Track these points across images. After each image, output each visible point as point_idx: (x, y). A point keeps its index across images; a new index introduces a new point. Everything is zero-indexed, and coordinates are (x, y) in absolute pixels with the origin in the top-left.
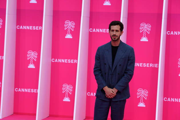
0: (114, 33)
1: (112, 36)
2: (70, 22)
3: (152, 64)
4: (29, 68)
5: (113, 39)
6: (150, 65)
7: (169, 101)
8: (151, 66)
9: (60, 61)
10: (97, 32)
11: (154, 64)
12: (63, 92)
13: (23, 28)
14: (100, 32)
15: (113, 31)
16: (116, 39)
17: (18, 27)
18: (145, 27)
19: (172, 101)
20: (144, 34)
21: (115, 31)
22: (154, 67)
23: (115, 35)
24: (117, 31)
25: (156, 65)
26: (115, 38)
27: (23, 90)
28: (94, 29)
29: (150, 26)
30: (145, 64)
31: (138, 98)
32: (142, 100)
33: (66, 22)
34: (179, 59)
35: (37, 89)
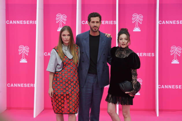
0: (95, 24)
1: (93, 27)
4: (21, 63)
5: (94, 30)
6: (143, 54)
7: (163, 88)
10: (14, 23)
15: (93, 22)
16: (97, 30)
19: (165, 88)
20: (137, 24)
21: (95, 23)
23: (96, 26)
24: (97, 22)
26: (95, 29)
27: (15, 85)
29: (142, 16)
33: (57, 15)
34: (172, 48)
35: (30, 84)
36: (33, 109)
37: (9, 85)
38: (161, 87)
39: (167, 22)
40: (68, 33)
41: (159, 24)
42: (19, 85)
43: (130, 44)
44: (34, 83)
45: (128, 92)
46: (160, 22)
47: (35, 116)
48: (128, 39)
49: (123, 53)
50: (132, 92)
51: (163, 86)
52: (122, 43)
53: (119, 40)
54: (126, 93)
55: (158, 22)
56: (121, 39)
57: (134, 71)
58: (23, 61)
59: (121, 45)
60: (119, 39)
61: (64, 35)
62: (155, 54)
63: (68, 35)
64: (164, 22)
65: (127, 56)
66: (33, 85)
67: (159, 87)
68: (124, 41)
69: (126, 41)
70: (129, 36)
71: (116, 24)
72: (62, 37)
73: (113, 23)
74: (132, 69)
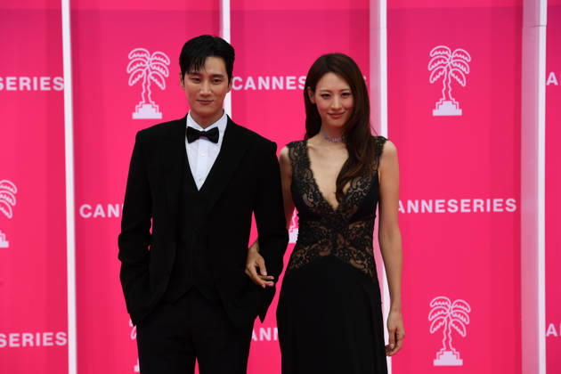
2: (151, 53)
3: (482, 202)
8: (479, 209)
11: (488, 201)
14: (274, 87)
18: (450, 63)
22: (488, 210)
25: (495, 205)
28: (250, 79)
29: (466, 55)
30: (456, 202)
31: (432, 332)
32: (448, 339)
62: (518, 203)
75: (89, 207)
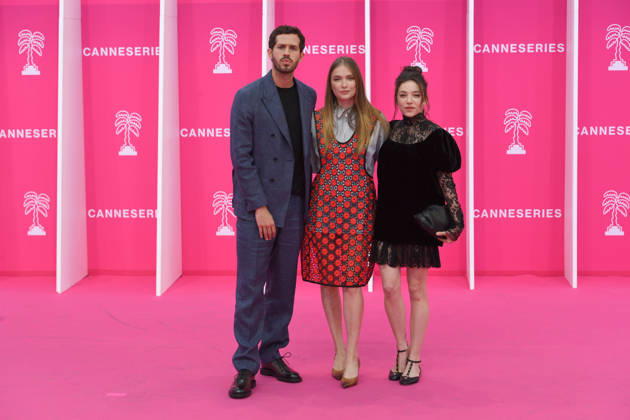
2: (225, 31)
5: (283, 67)
7: (485, 217)
9: (202, 133)
12: (215, 214)
13: (99, 52)
17: (87, 52)
19: (491, 216)
20: (418, 53)
21: (287, 48)
23: (287, 57)
24: (292, 47)
27: (109, 213)
29: (430, 32)
33: (213, 32)
34: (508, 113)
35: (146, 209)
36: (154, 274)
37: (92, 213)
38: (480, 214)
39: (495, 48)
40: (349, 73)
41: (475, 54)
42: (117, 213)
43: (428, 107)
44: (154, 207)
45: (443, 233)
46: (477, 48)
47: (159, 293)
48: (423, 93)
49: (411, 130)
50: (453, 231)
51: (485, 211)
52: (407, 106)
53: (399, 97)
54: (438, 233)
55: (471, 49)
56: (402, 96)
57: (447, 177)
58: (128, 151)
59: (405, 110)
60: (400, 93)
61: (338, 78)
62: (464, 130)
63: (349, 78)
64: (486, 48)
65: (424, 138)
66: (154, 214)
67: (476, 213)
68: (409, 101)
69: (417, 100)
70: (425, 85)
71: (364, 55)
72: (333, 82)
73: (358, 50)
74: (443, 171)
75: (186, 130)
